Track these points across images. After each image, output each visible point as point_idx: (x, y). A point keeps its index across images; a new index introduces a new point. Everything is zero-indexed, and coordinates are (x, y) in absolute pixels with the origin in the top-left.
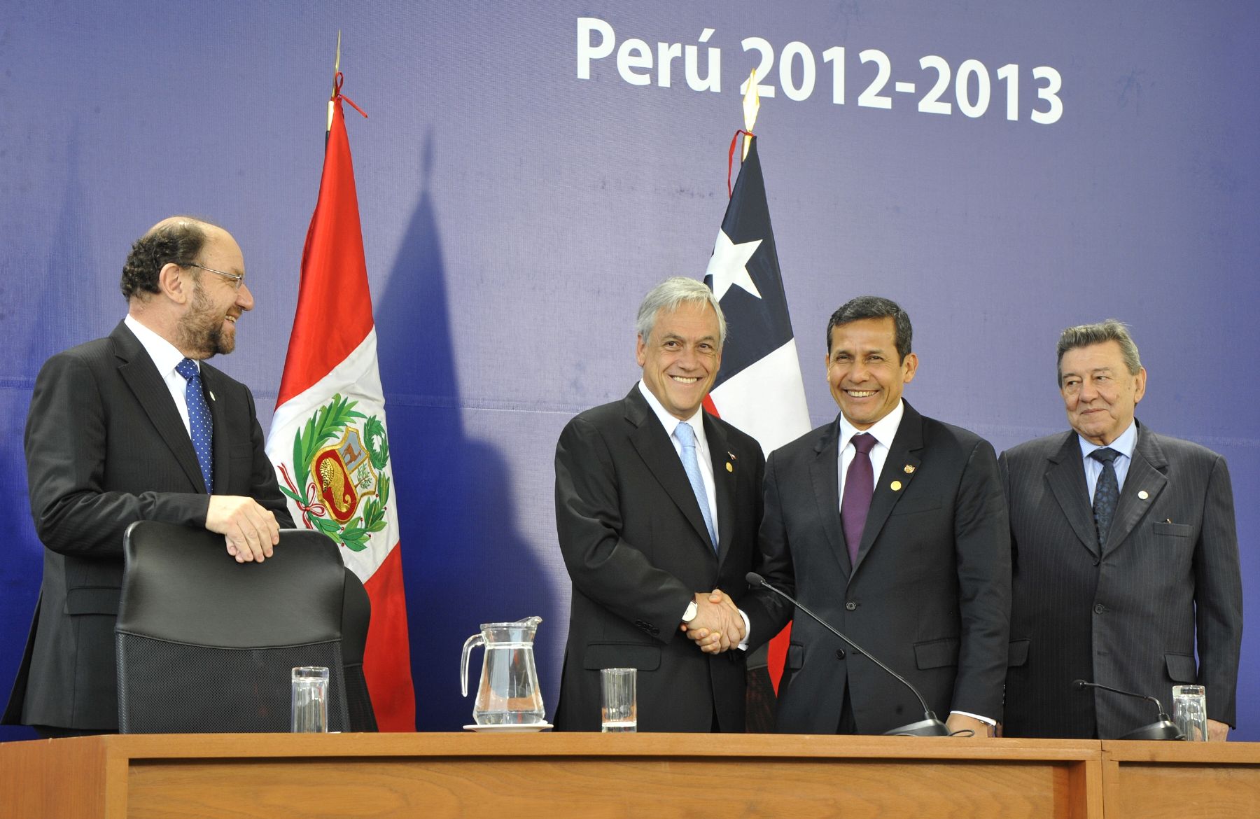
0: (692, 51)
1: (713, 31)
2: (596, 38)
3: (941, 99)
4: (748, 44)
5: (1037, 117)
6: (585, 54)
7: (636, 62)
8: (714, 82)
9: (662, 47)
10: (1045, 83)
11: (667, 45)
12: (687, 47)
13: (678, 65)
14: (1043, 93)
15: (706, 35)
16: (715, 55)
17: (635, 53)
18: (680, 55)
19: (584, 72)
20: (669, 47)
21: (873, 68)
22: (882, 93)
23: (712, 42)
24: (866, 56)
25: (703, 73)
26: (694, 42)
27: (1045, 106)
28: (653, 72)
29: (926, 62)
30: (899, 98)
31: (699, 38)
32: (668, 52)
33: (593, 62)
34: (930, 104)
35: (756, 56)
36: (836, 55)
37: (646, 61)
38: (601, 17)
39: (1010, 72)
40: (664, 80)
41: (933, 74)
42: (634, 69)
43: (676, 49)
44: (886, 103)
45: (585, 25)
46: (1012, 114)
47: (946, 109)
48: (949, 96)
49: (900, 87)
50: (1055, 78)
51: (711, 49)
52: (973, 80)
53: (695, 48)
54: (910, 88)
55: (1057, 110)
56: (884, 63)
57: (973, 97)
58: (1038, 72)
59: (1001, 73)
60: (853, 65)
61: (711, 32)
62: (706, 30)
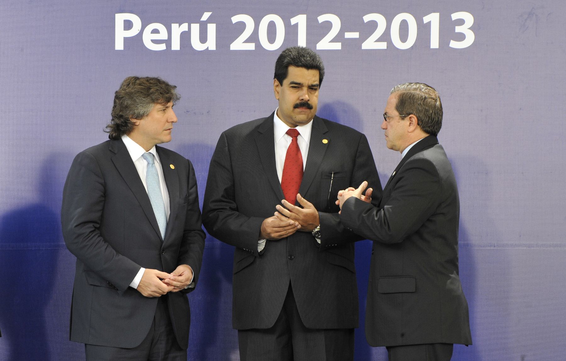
0: (195, 28)
1: (211, 14)
2: (128, 25)
3: (379, 40)
4: (235, 19)
5: (454, 44)
6: (120, 36)
7: (156, 37)
8: (211, 44)
9: (175, 26)
10: (461, 22)
11: (178, 24)
12: (192, 25)
13: (185, 37)
14: (458, 29)
15: (206, 16)
16: (212, 28)
17: (155, 31)
18: (187, 30)
19: (119, 45)
20: (179, 26)
21: (328, 26)
22: (333, 41)
23: (210, 20)
24: (321, 19)
25: (203, 38)
27: (461, 37)
28: (168, 42)
29: (367, 18)
30: (347, 43)
31: (200, 19)
32: (177, 30)
33: (126, 39)
34: (370, 44)
35: (242, 26)
36: (300, 20)
37: (163, 35)
38: (131, 12)
39: (433, 19)
40: (176, 45)
41: (373, 25)
42: (155, 42)
43: (185, 27)
44: (338, 46)
45: (120, 18)
46: (435, 43)
47: (383, 46)
48: (386, 37)
49: (348, 35)
50: (468, 18)
51: (208, 25)
52: (404, 26)
53: (198, 25)
54: (356, 35)
55: (470, 39)
56: (336, 21)
57: (404, 37)
58: (455, 16)
59: (426, 19)
60: (312, 25)
61: (209, 14)
62: (205, 13)
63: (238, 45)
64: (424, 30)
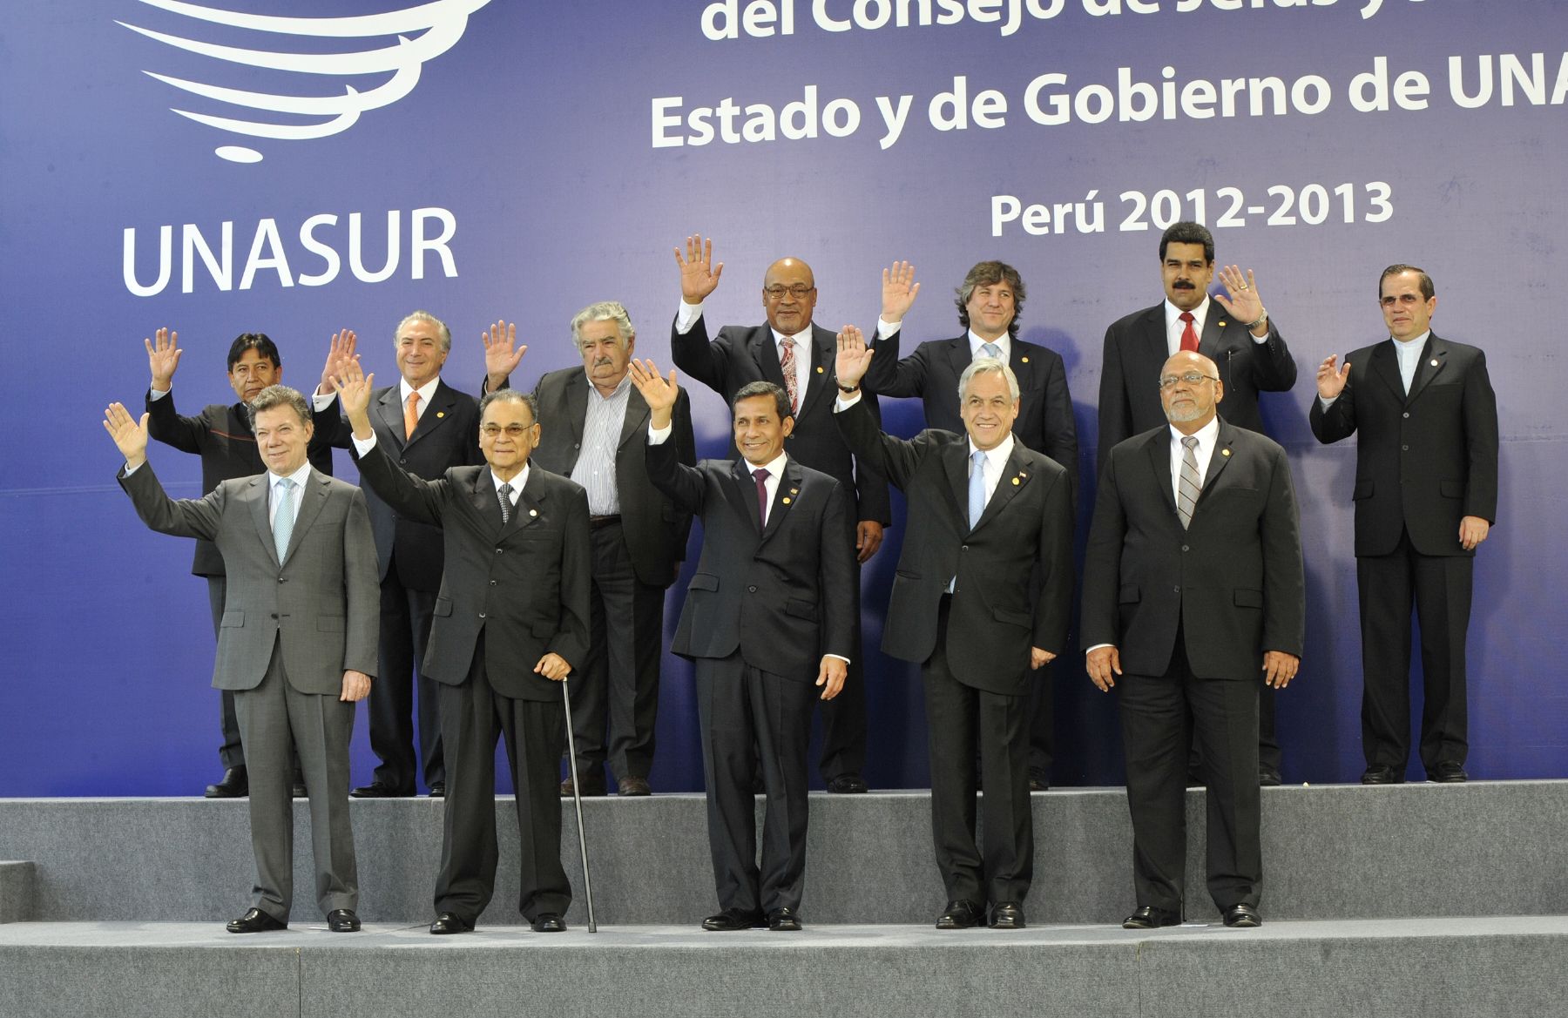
0: (1080, 208)
1: (1097, 191)
2: (1006, 208)
3: (1287, 215)
4: (1125, 197)
5: (1370, 218)
6: (998, 220)
7: (1037, 220)
8: (1099, 225)
9: (1057, 207)
10: (1377, 193)
11: (1061, 205)
12: (1077, 205)
13: (1070, 219)
14: (1374, 201)
15: (1092, 194)
16: (1099, 208)
17: (1036, 214)
18: (1071, 211)
19: (997, 231)
20: (1063, 207)
21: (1228, 201)
22: (1236, 217)
23: (1096, 199)
24: (1221, 193)
25: (1089, 219)
26: (1082, 200)
27: (1378, 210)
28: (1051, 225)
29: (1272, 191)
30: (1252, 219)
31: (1086, 198)
32: (1060, 211)
33: (1004, 224)
34: (1277, 219)
35: (1132, 204)
36: (1198, 196)
37: (1045, 217)
38: (1010, 194)
39: (1346, 190)
40: (1059, 228)
41: (1279, 199)
42: (1036, 225)
43: (1068, 208)
44: (1241, 223)
45: (997, 201)
46: (1349, 217)
47: (1292, 221)
48: (1294, 211)
49: (1252, 210)
50: (1385, 189)
51: (1095, 204)
52: (1314, 198)
53: (1084, 205)
54: (1260, 210)
55: (1388, 212)
56: (1237, 196)
57: (1314, 210)
58: (1370, 187)
59: (1338, 191)
60: (1210, 200)
61: (1095, 192)
62: (1091, 191)
63: (1129, 225)
64: (1336, 202)
